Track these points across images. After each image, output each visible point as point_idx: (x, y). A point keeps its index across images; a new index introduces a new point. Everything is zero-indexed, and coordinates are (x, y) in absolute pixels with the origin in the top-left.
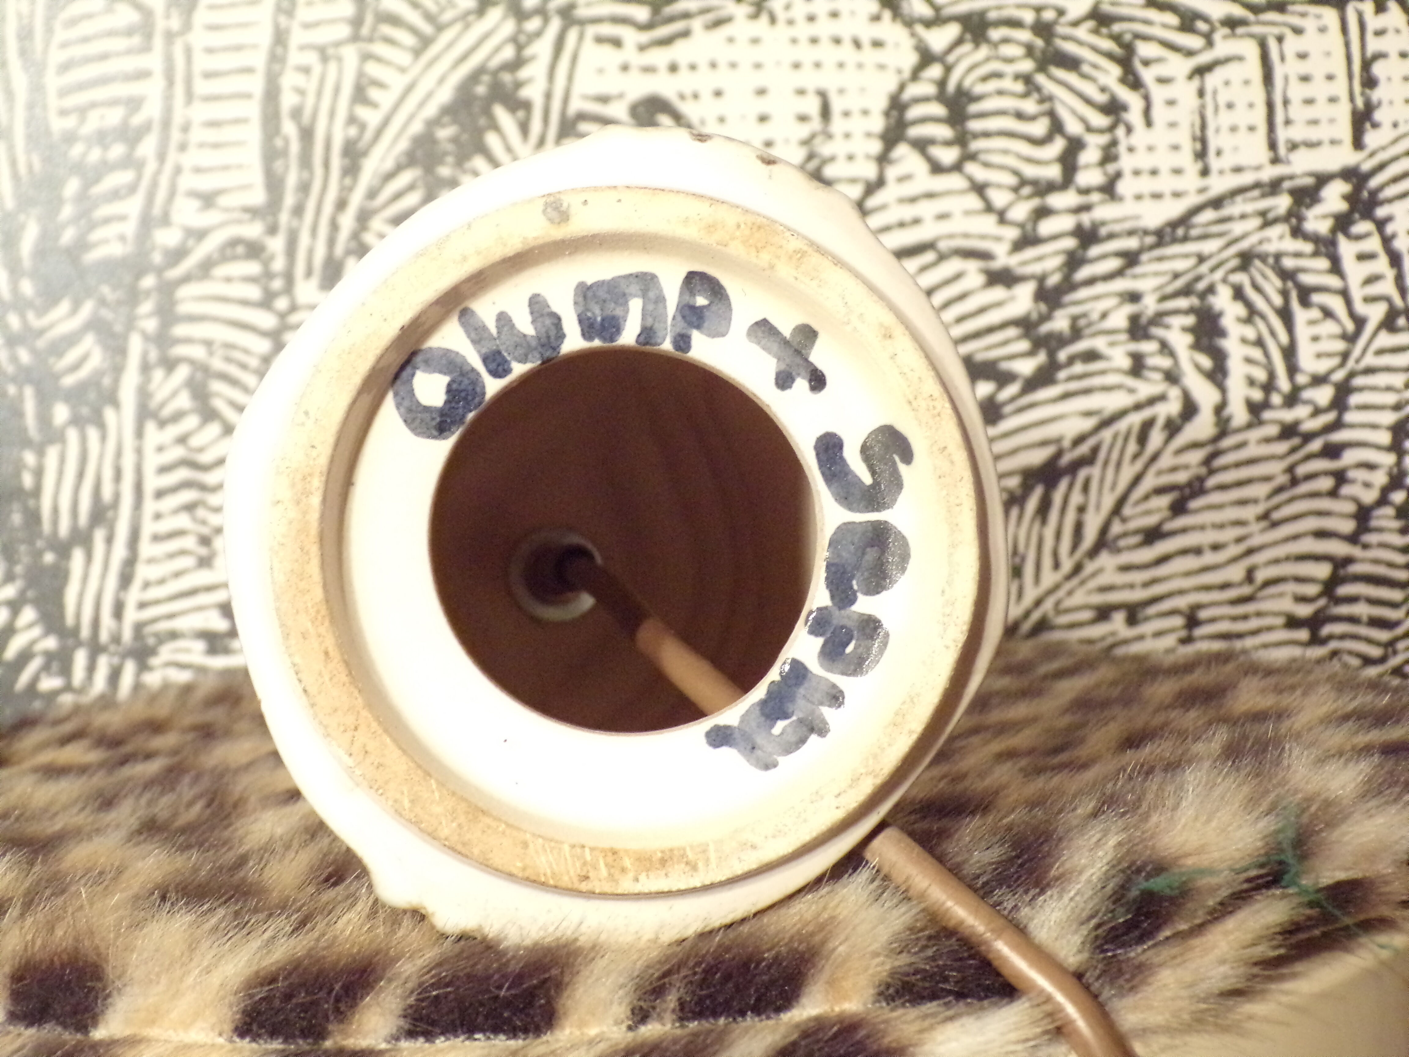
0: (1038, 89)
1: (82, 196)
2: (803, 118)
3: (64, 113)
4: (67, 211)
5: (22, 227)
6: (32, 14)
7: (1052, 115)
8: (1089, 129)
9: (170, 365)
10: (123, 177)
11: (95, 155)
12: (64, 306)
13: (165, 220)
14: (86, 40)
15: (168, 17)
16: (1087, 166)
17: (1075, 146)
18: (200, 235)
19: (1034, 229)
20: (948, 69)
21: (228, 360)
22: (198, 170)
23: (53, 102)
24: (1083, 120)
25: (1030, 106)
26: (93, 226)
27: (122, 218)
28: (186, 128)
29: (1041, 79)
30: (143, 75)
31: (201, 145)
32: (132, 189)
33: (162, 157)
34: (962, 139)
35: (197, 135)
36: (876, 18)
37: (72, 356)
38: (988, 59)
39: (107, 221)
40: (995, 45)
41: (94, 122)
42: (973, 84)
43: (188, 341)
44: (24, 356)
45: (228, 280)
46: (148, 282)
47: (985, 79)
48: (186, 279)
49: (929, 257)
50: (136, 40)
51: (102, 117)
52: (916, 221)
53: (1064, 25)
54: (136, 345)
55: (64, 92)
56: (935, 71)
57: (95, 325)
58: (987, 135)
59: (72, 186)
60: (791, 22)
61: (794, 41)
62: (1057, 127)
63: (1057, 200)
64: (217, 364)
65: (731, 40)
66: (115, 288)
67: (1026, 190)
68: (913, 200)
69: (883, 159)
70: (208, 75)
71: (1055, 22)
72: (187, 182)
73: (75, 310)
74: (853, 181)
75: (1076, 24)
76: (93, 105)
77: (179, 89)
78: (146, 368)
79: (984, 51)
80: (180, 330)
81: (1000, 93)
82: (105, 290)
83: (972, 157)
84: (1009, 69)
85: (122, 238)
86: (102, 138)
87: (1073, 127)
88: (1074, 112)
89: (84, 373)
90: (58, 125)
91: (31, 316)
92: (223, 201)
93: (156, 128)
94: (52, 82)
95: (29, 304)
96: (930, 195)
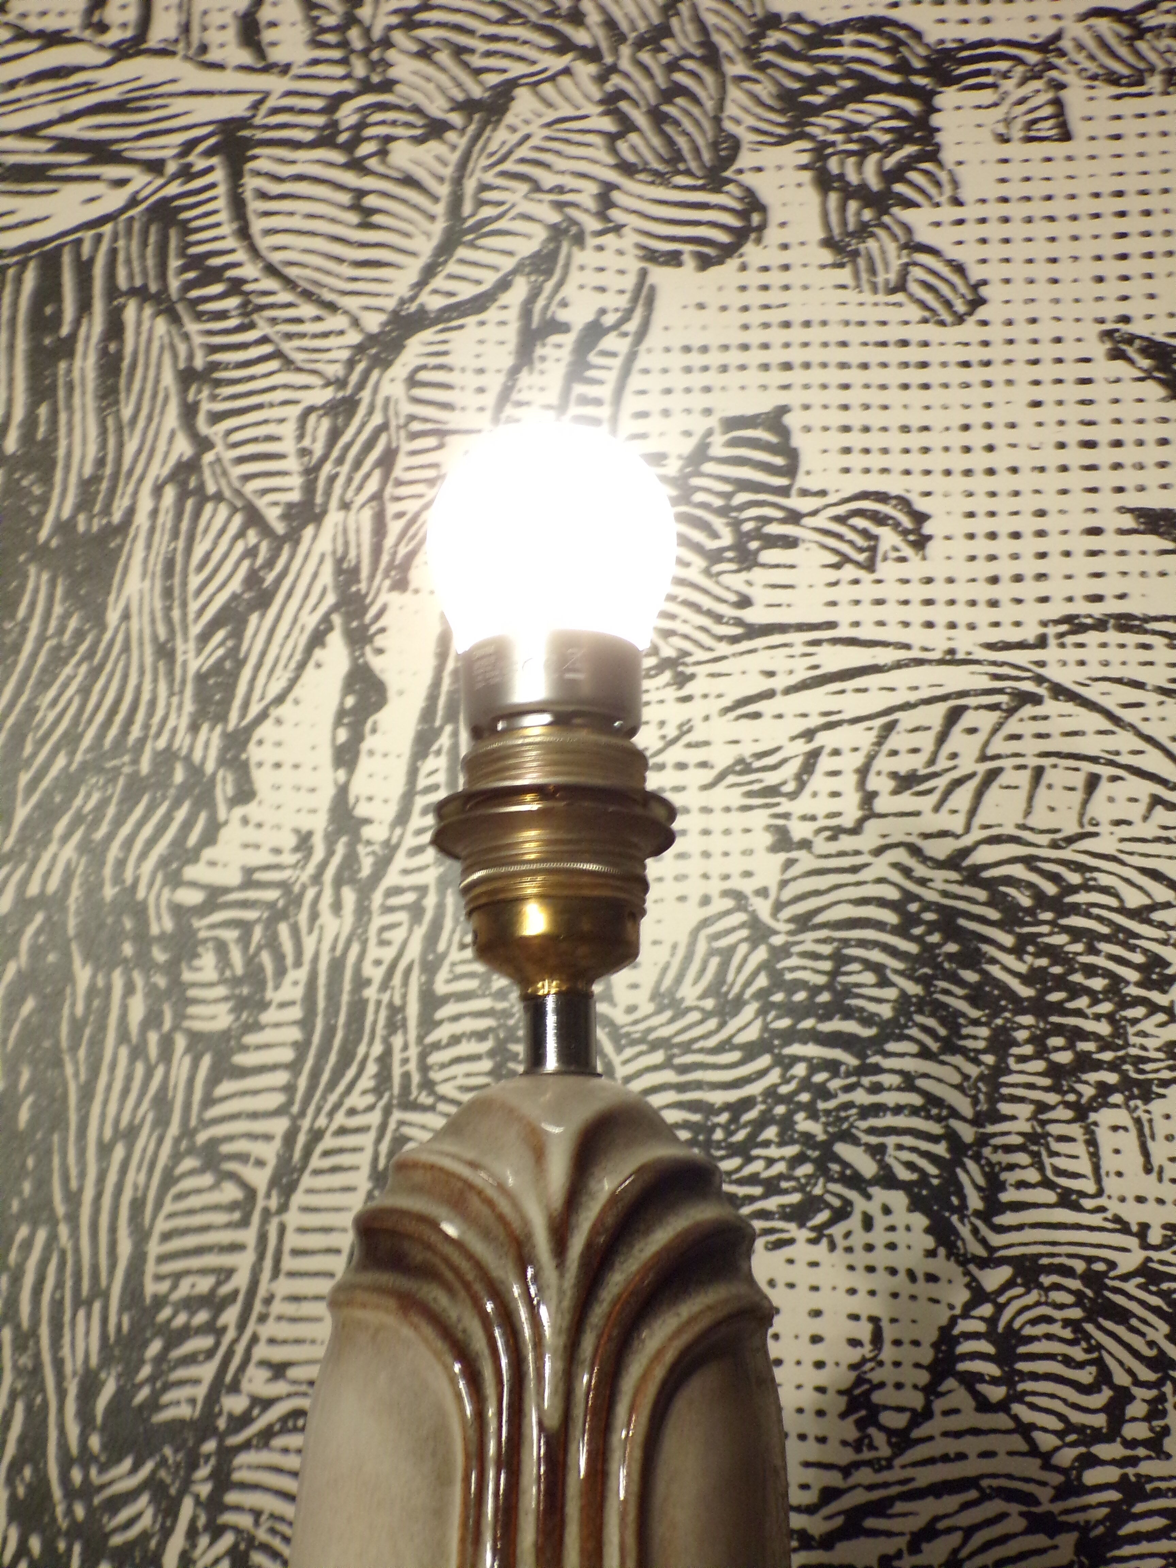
0: (1088, 1337)
1: (161, 1358)
2: (854, 1343)
3: (159, 1278)
4: (146, 1371)
5: (103, 1384)
6: (147, 1187)
7: (1099, 1363)
8: (1137, 1383)
9: (216, 1531)
10: (204, 1342)
11: (181, 1319)
12: (127, 1463)
13: (235, 1388)
14: (190, 1212)
15: (268, 1196)
16: (1134, 1419)
17: (1123, 1397)
18: (267, 1403)
19: (1079, 1477)
20: (1000, 1308)
21: (273, 1531)
22: (272, 1341)
23: (151, 1268)
24: (1130, 1372)
25: (1077, 1353)
26: (168, 1387)
27: (196, 1382)
28: (269, 1300)
29: (1089, 1327)
30: (236, 1248)
31: (280, 1318)
32: (210, 1354)
33: (242, 1325)
34: (1010, 1378)
35: (277, 1307)
36: (931, 1254)
37: (124, 1515)
38: (1038, 1304)
39: (181, 1383)
40: (1047, 1290)
41: (184, 1289)
42: (1022, 1327)
43: (238, 1508)
44: (80, 1511)
45: (285, 1451)
46: (210, 1446)
47: (1034, 1322)
48: (247, 1445)
49: (973, 1494)
50: (237, 1216)
51: (193, 1286)
52: (961, 1456)
53: (1113, 1279)
54: (187, 1508)
55: (162, 1259)
56: (987, 1310)
57: (152, 1484)
58: (1035, 1376)
59: (155, 1347)
60: (849, 1250)
61: (851, 1268)
62: (1104, 1377)
63: (1104, 1451)
64: (262, 1535)
65: (791, 1261)
66: (176, 1451)
67: (1072, 1437)
68: (958, 1435)
69: (931, 1391)
70: (297, 1252)
71: (1105, 1274)
72: (261, 1351)
73: (135, 1469)
74: (900, 1409)
75: (1125, 1278)
76: (187, 1272)
77: (268, 1263)
78: (192, 1534)
79: (1034, 1296)
80: (232, 1497)
81: (1049, 1337)
82: (168, 1451)
83: (1020, 1397)
84: (1057, 1314)
85: (192, 1401)
86: (191, 1304)
87: (1121, 1378)
88: (1121, 1363)
89: (133, 1532)
90: (151, 1288)
91: (93, 1472)
92: (292, 1373)
93: (241, 1298)
94: (154, 1248)
95: (94, 1458)
96: (975, 1432)
